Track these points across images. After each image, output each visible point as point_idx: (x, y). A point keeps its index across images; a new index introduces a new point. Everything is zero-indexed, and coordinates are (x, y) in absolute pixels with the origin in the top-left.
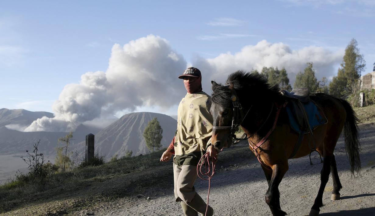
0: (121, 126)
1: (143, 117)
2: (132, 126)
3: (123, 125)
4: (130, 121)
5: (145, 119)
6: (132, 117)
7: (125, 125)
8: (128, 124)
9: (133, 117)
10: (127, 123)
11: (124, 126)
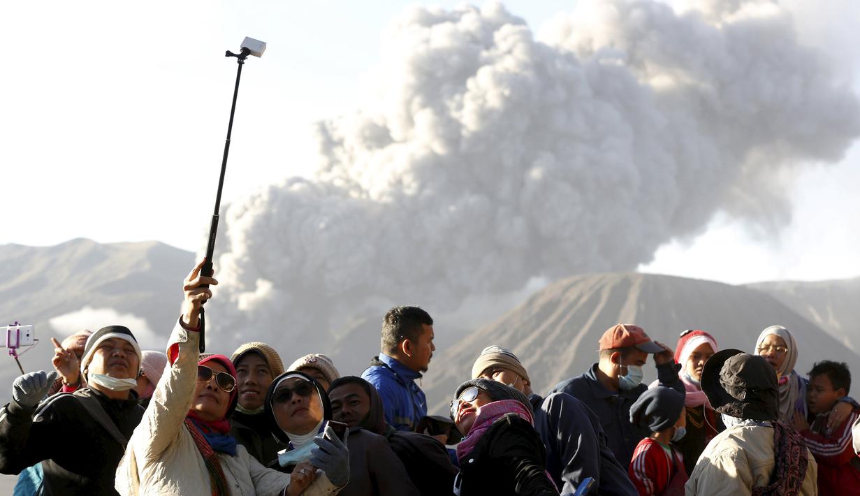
0: (524, 337)
1: (633, 296)
2: (576, 342)
3: (535, 334)
4: (568, 317)
5: (643, 307)
6: (580, 297)
7: (544, 335)
8: (558, 330)
9: (584, 299)
10: (554, 325)
11: (539, 342)
